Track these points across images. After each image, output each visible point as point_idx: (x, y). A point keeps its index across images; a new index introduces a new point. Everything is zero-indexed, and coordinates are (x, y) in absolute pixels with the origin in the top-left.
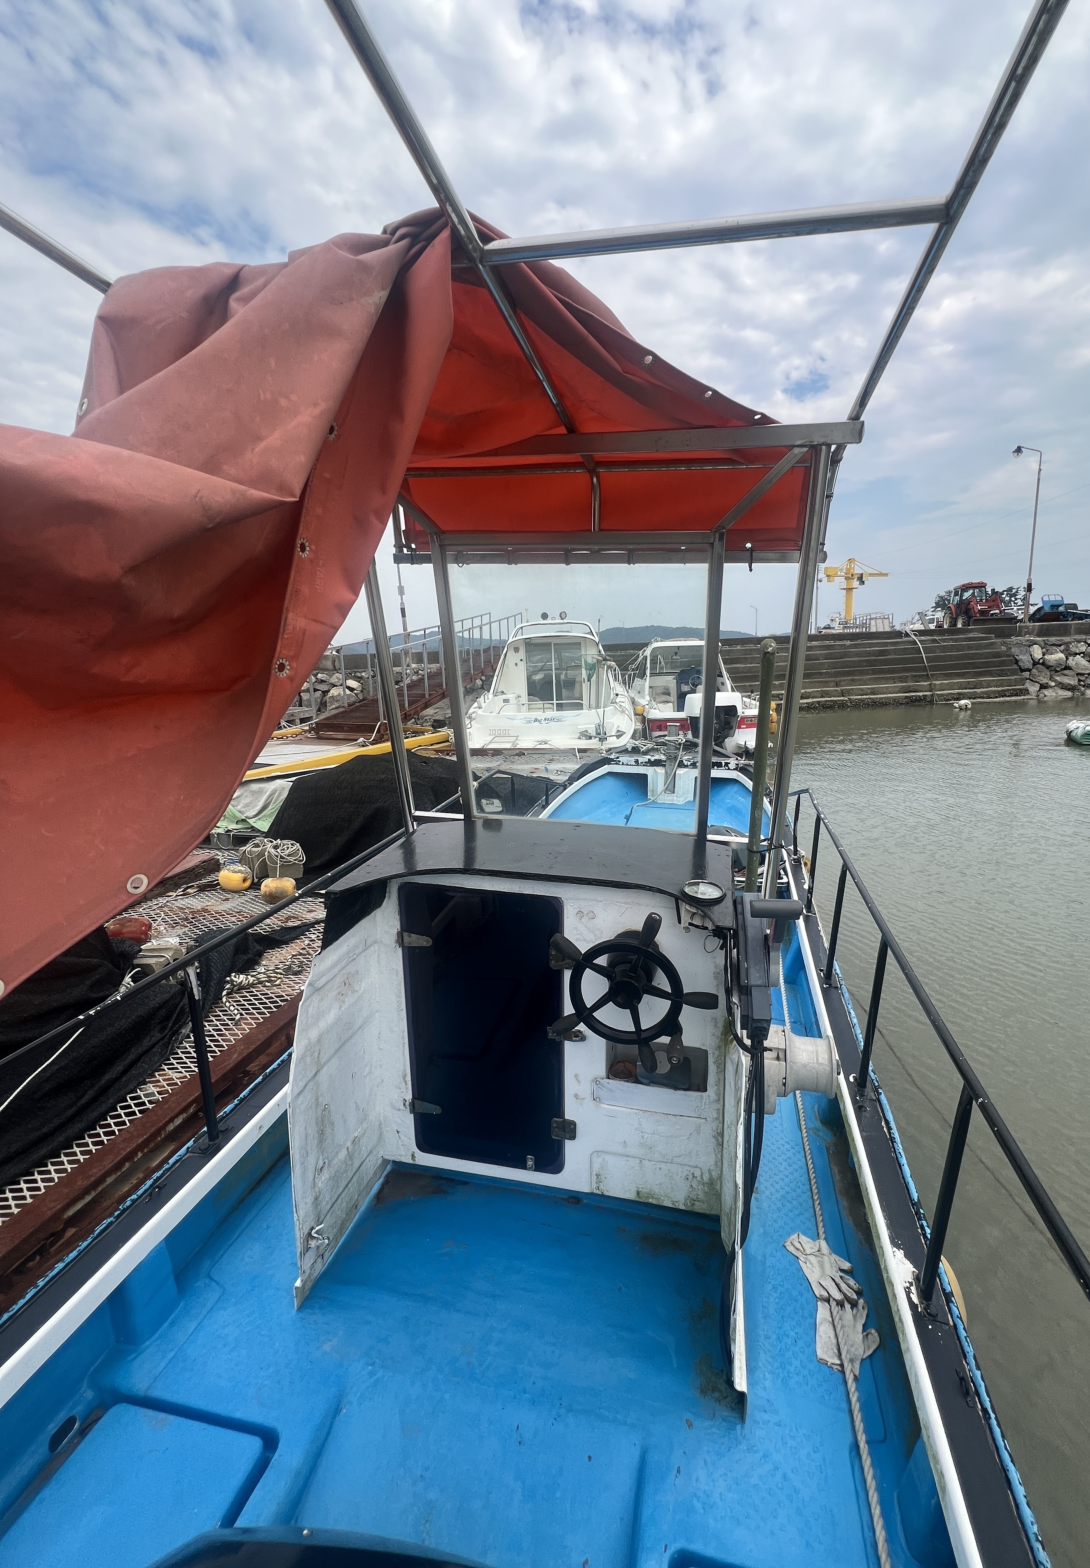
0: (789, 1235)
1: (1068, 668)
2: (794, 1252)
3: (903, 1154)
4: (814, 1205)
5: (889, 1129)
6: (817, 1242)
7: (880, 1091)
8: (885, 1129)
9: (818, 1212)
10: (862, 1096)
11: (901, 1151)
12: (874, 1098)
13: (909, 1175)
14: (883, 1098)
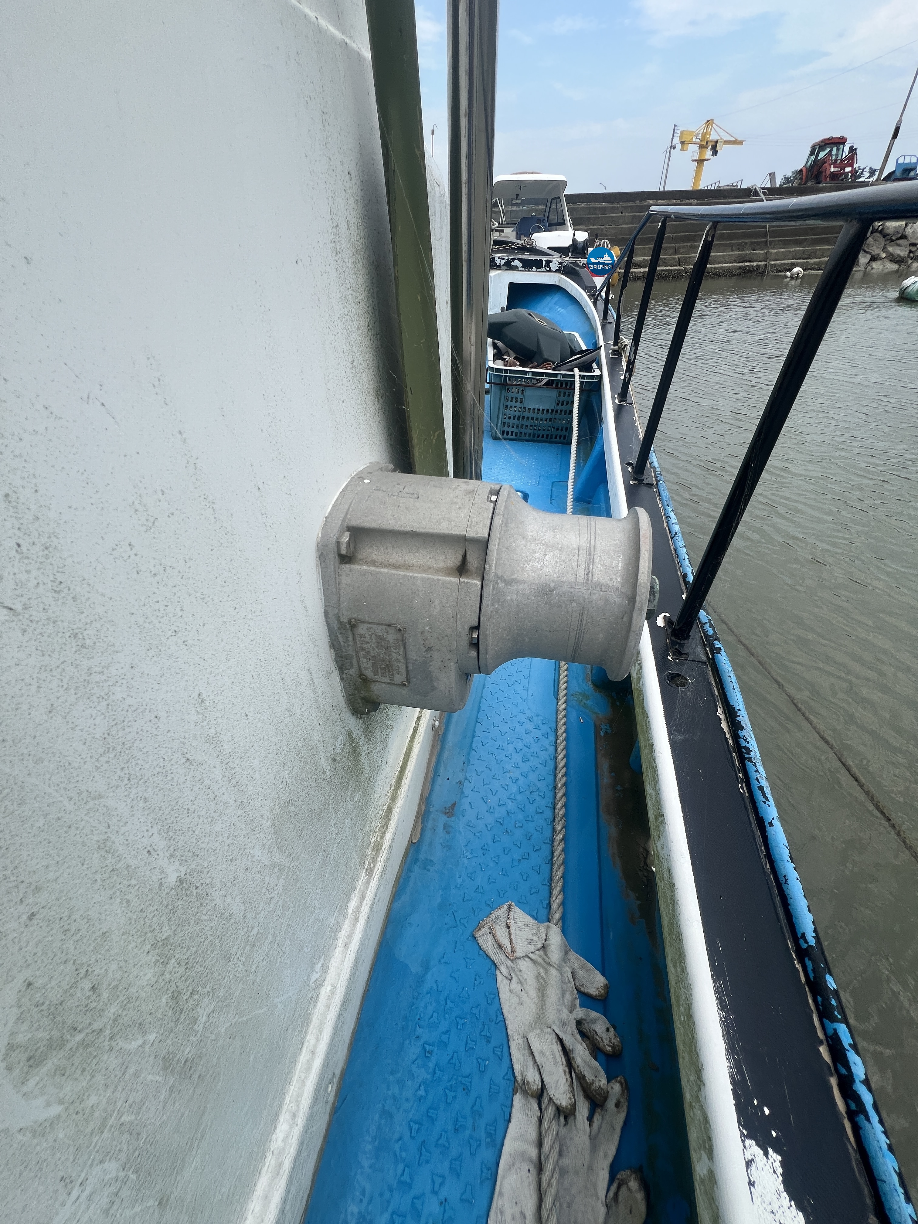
0: (493, 907)
1: (904, 237)
2: (491, 953)
3: (767, 791)
4: (553, 840)
5: (735, 726)
6: (543, 927)
7: (718, 645)
8: (724, 725)
9: (559, 859)
10: (678, 653)
11: (764, 783)
12: (704, 658)
13: (785, 853)
14: (724, 660)
